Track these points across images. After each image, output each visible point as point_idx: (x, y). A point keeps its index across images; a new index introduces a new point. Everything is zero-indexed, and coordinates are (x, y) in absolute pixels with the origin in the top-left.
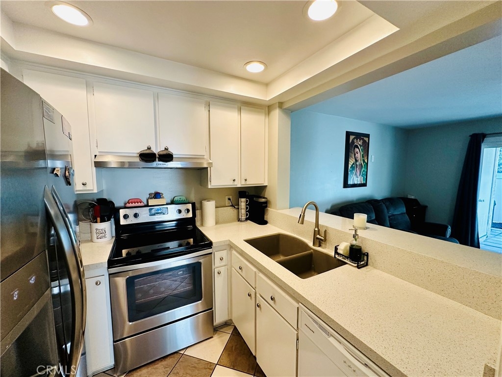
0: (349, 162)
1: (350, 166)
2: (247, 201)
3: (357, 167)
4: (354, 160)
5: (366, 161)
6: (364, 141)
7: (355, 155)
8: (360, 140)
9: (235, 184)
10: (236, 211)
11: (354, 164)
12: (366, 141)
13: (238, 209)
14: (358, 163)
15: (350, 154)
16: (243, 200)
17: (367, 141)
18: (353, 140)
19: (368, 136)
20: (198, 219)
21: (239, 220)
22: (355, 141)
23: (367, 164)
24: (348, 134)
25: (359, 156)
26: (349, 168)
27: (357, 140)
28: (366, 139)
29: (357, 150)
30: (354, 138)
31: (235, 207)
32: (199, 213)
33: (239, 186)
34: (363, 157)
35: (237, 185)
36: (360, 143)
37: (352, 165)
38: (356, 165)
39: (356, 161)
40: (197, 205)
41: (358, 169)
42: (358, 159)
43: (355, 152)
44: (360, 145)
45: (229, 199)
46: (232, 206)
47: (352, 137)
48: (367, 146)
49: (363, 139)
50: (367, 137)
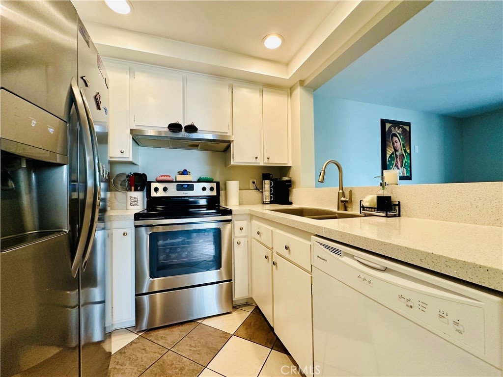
0: (387, 152)
1: (388, 156)
2: (271, 184)
3: (397, 158)
4: (393, 150)
5: (408, 151)
6: (404, 130)
7: (393, 144)
8: (399, 128)
9: (258, 162)
10: (260, 195)
11: (393, 153)
12: (406, 130)
13: (263, 192)
14: (398, 153)
15: (387, 143)
16: (267, 181)
17: (408, 130)
18: (390, 128)
19: (409, 124)
20: (222, 198)
21: (264, 203)
22: (393, 129)
23: (410, 154)
24: (383, 122)
25: (398, 145)
26: (387, 158)
27: (395, 128)
28: (407, 128)
29: (395, 139)
30: (391, 126)
31: (259, 190)
32: (223, 194)
33: (262, 164)
34: (404, 147)
35: (259, 163)
36: (398, 131)
37: (391, 155)
38: (396, 155)
39: (396, 150)
40: (222, 186)
41: (398, 159)
42: (397, 149)
43: (394, 141)
44: (399, 134)
45: (254, 182)
46: (256, 189)
47: (388, 126)
48: (408, 135)
49: (402, 128)
50: (407, 126)
